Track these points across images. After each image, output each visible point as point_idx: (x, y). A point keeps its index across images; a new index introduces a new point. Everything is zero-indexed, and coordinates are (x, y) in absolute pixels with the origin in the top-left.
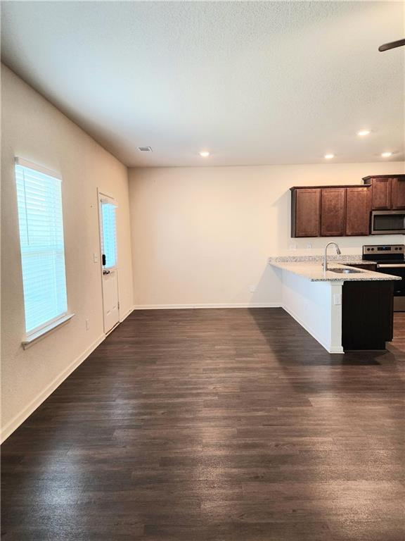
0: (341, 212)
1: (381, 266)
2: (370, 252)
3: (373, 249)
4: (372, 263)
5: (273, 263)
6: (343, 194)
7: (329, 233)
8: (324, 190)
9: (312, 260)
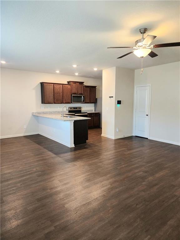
0: (61, 94)
1: (76, 114)
2: (71, 110)
3: (72, 109)
4: (73, 114)
5: (34, 114)
6: (62, 87)
7: (57, 102)
8: (55, 85)
9: (58, 113)
